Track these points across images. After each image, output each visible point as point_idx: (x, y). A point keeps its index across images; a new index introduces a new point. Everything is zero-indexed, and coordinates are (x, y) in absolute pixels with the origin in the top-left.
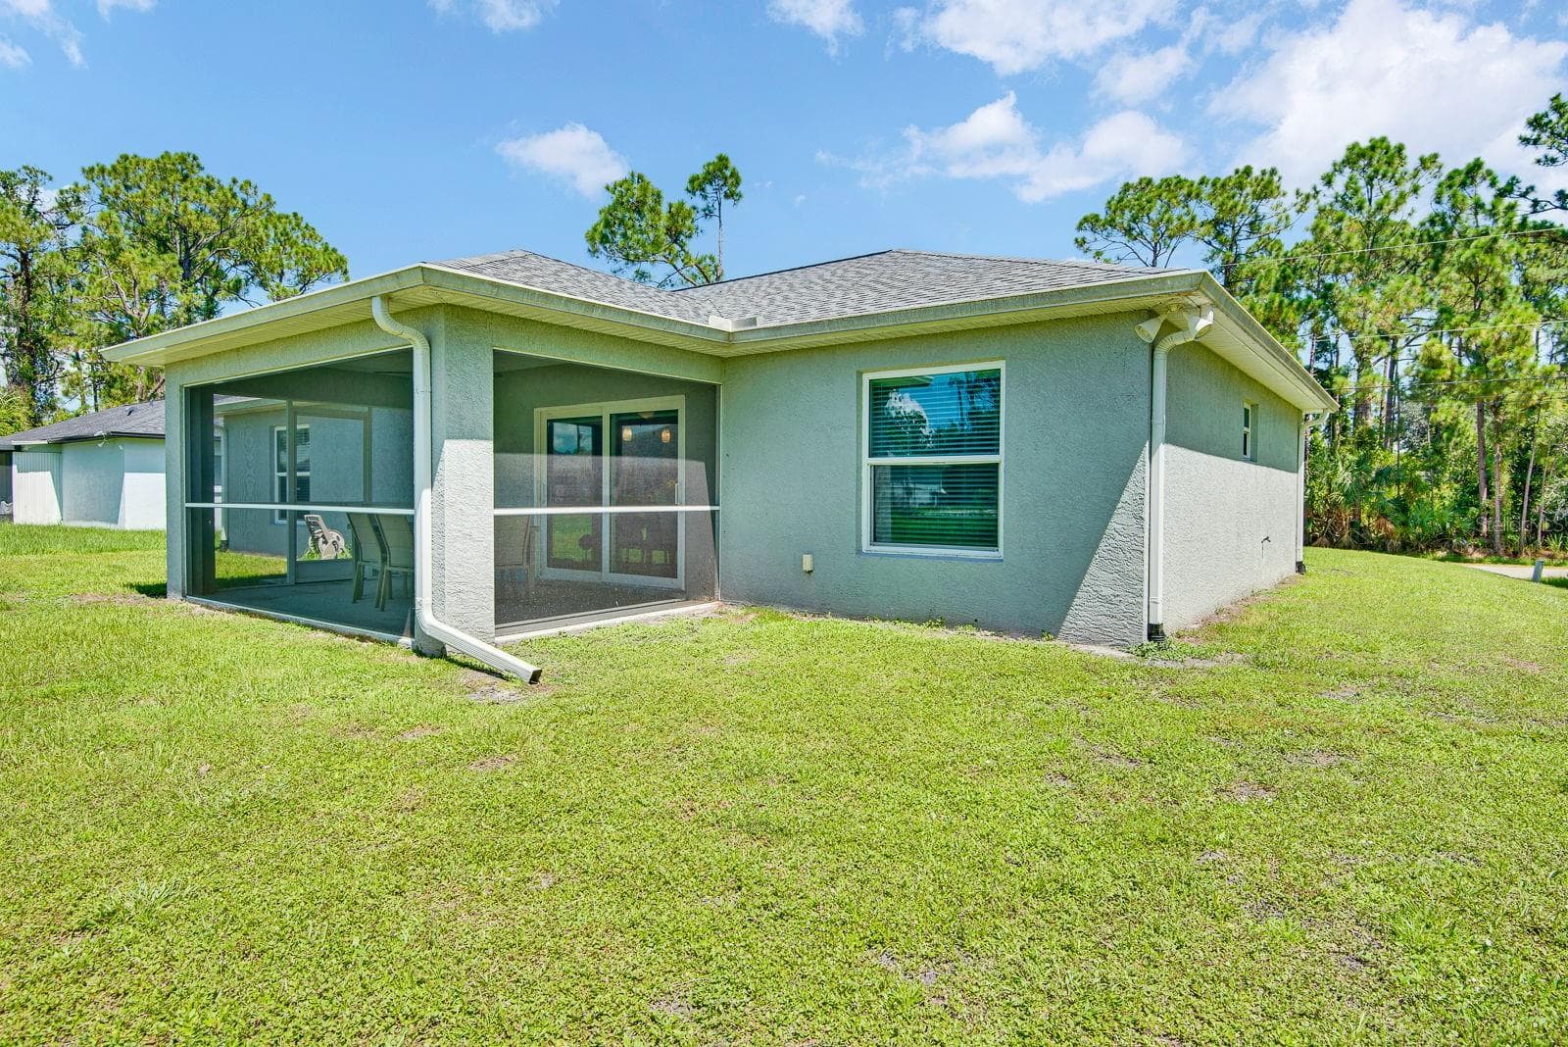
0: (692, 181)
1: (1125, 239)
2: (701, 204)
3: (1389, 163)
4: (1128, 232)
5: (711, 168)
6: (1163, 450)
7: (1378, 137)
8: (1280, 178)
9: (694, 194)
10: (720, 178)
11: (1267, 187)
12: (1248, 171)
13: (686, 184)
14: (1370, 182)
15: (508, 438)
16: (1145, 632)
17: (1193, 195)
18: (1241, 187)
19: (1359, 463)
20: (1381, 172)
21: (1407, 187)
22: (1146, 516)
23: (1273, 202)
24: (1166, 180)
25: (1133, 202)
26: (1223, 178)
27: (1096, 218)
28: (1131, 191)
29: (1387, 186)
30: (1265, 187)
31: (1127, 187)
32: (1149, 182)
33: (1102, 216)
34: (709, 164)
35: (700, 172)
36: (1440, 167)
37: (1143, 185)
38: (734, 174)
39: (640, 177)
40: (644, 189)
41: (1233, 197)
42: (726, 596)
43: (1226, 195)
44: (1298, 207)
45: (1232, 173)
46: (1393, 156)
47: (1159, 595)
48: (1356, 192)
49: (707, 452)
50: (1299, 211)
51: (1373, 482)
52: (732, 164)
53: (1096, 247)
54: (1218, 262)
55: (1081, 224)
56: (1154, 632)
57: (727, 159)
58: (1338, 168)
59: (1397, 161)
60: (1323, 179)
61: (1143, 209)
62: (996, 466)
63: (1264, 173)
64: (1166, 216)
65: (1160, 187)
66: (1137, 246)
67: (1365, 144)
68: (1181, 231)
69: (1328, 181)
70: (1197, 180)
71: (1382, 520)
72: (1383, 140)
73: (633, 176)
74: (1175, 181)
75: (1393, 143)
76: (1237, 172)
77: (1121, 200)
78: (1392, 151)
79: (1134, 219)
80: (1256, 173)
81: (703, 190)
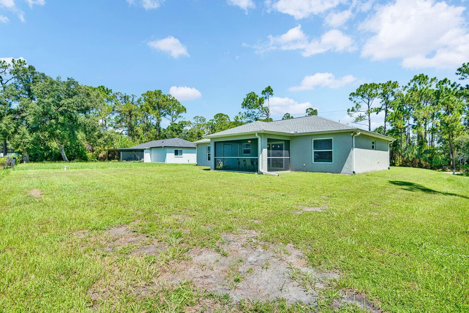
0: (263, 92)
1: (361, 98)
2: (265, 96)
3: (424, 80)
4: (362, 96)
5: (267, 89)
6: (354, 149)
7: (421, 74)
8: (398, 83)
9: (263, 94)
10: (269, 91)
11: (395, 85)
12: (390, 82)
13: (261, 92)
14: (420, 84)
15: (269, 149)
16: (352, 173)
17: (377, 87)
18: (389, 86)
19: (419, 149)
20: (422, 82)
21: (428, 85)
22: (352, 157)
23: (396, 89)
24: (371, 84)
25: (363, 90)
26: (384, 83)
27: (354, 93)
28: (362, 87)
29: (424, 85)
30: (394, 86)
31: (361, 86)
32: (367, 85)
33: (355, 93)
34: (266, 88)
35: (264, 90)
36: (437, 80)
37: (365, 85)
38: (272, 90)
39: (253, 93)
40: (255, 95)
41: (387, 88)
42: (291, 170)
43: (385, 88)
44: (403, 89)
45: (387, 82)
46: (425, 78)
47: (354, 168)
48: (416, 87)
49: (288, 149)
50: (403, 90)
51: (423, 153)
52: (271, 88)
53: (354, 100)
54: (384, 103)
55: (350, 95)
56: (354, 172)
57: (270, 87)
58: (412, 81)
59: (426, 79)
60: (408, 84)
61: (365, 91)
62: (332, 151)
63: (394, 82)
64: (371, 93)
65: (369, 85)
66: (365, 99)
67: (418, 76)
68: (375, 96)
69: (409, 84)
70: (378, 84)
71: (426, 162)
72: (423, 74)
73: (252, 92)
74: (373, 84)
75: (425, 75)
76: (388, 82)
77: (360, 89)
78: (425, 77)
79: (363, 93)
80: (392, 82)
81: (265, 93)
